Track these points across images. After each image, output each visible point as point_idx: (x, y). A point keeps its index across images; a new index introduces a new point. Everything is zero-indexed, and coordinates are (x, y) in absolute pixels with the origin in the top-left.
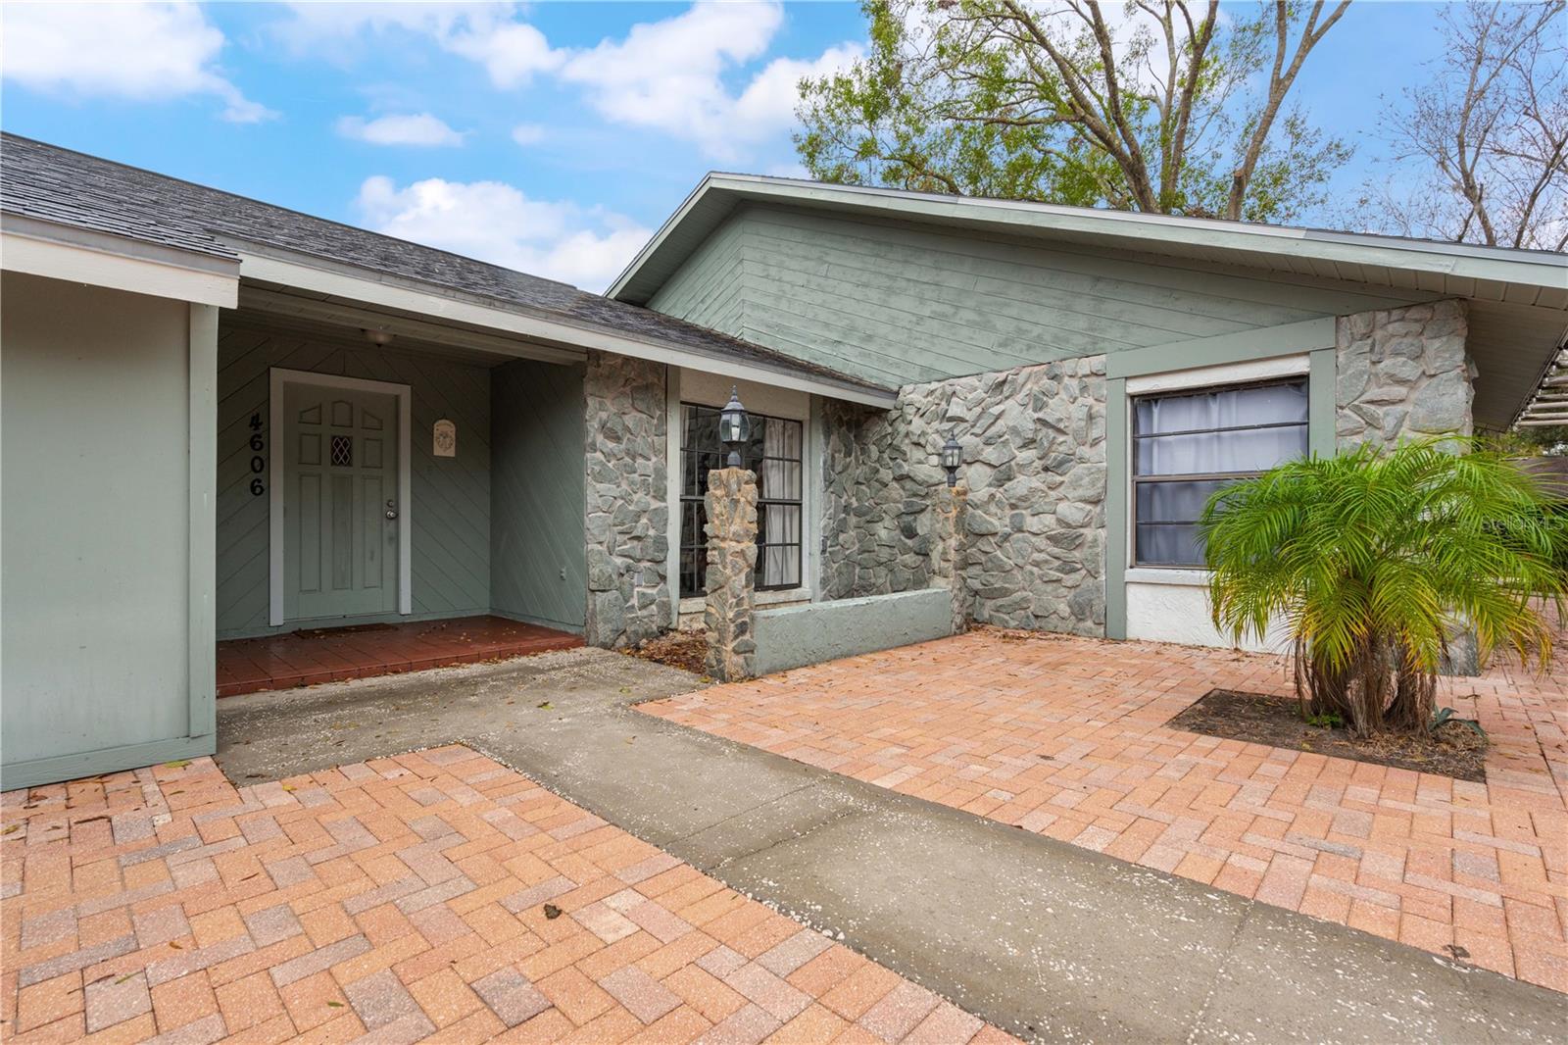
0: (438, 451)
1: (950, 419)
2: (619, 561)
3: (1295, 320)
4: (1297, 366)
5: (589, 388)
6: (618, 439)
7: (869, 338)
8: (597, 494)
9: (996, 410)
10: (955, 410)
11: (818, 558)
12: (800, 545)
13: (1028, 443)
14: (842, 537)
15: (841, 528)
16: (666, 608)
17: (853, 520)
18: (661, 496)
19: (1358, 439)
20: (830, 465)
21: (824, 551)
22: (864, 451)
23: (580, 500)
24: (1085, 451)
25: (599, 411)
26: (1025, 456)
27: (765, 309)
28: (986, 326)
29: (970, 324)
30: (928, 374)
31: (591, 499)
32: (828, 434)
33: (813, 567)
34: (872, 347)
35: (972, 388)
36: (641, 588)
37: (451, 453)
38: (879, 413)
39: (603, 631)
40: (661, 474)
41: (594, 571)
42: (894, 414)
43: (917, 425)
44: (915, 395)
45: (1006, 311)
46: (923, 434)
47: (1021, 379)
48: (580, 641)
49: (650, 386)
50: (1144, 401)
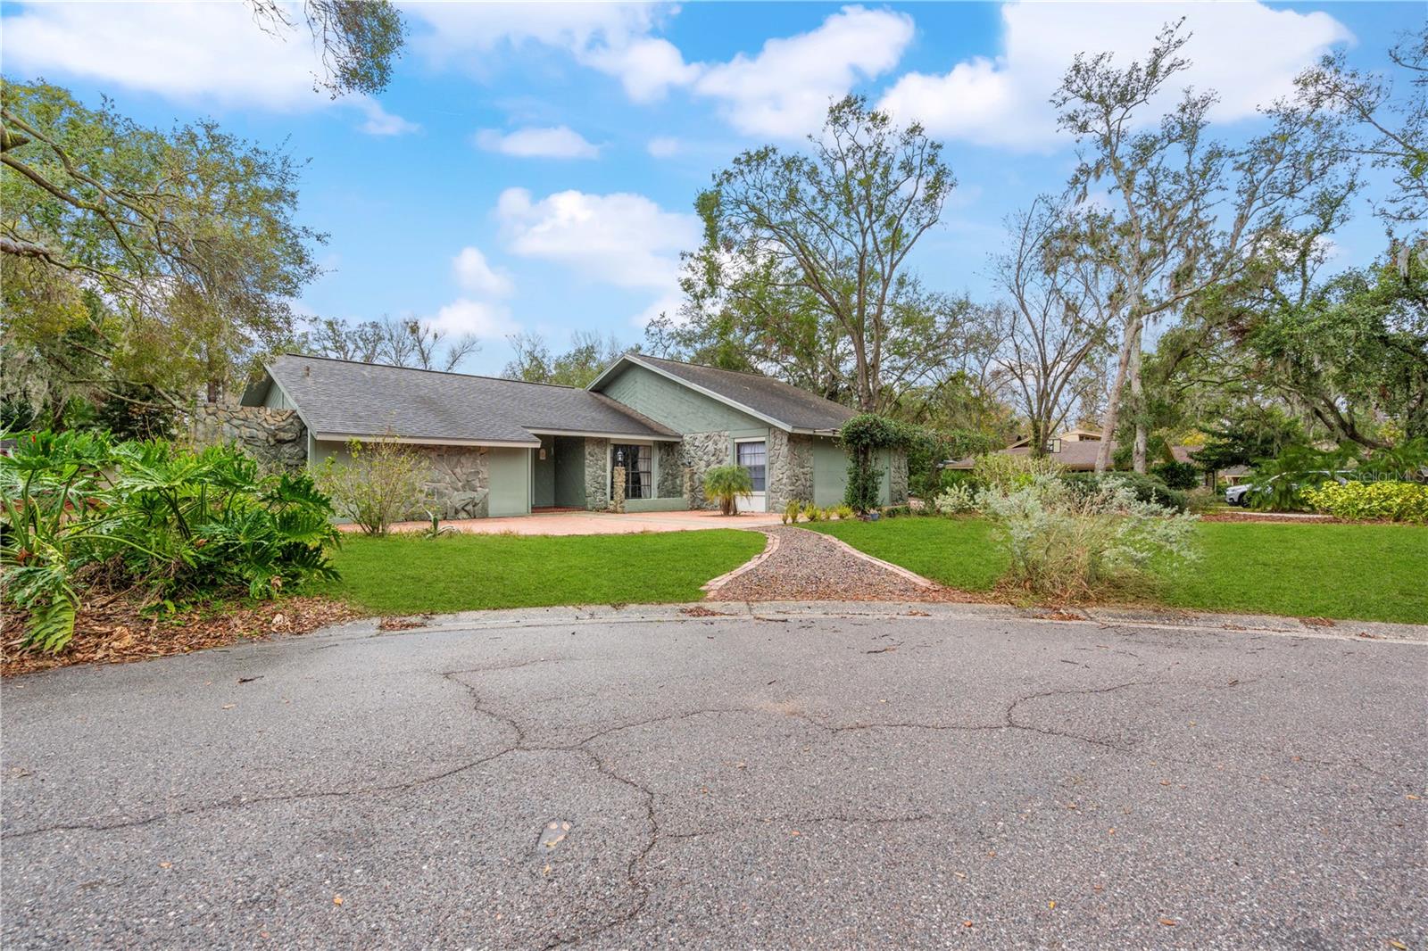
0: (541, 458)
1: (696, 446)
2: (593, 489)
3: (764, 430)
4: (763, 439)
5: (586, 445)
6: (593, 456)
7: (675, 417)
8: (588, 471)
9: (706, 444)
10: (697, 444)
11: (657, 490)
12: (651, 486)
13: (714, 455)
14: (666, 483)
15: (666, 480)
16: (606, 502)
17: (670, 478)
18: (605, 471)
19: (772, 458)
20: (661, 460)
21: (659, 488)
22: (672, 456)
23: (584, 473)
24: (726, 458)
25: (588, 450)
26: (713, 458)
27: (644, 401)
28: (704, 418)
29: (701, 417)
30: (691, 431)
31: (587, 473)
32: (660, 450)
33: (655, 491)
34: (675, 420)
35: (701, 437)
36: (599, 496)
37: (544, 458)
38: (678, 444)
39: (589, 507)
40: (605, 465)
41: (587, 491)
42: (681, 444)
43: (687, 447)
44: (687, 438)
45: (709, 415)
46: (689, 450)
47: (712, 436)
48: (583, 510)
49: (602, 442)
50: (739, 445)
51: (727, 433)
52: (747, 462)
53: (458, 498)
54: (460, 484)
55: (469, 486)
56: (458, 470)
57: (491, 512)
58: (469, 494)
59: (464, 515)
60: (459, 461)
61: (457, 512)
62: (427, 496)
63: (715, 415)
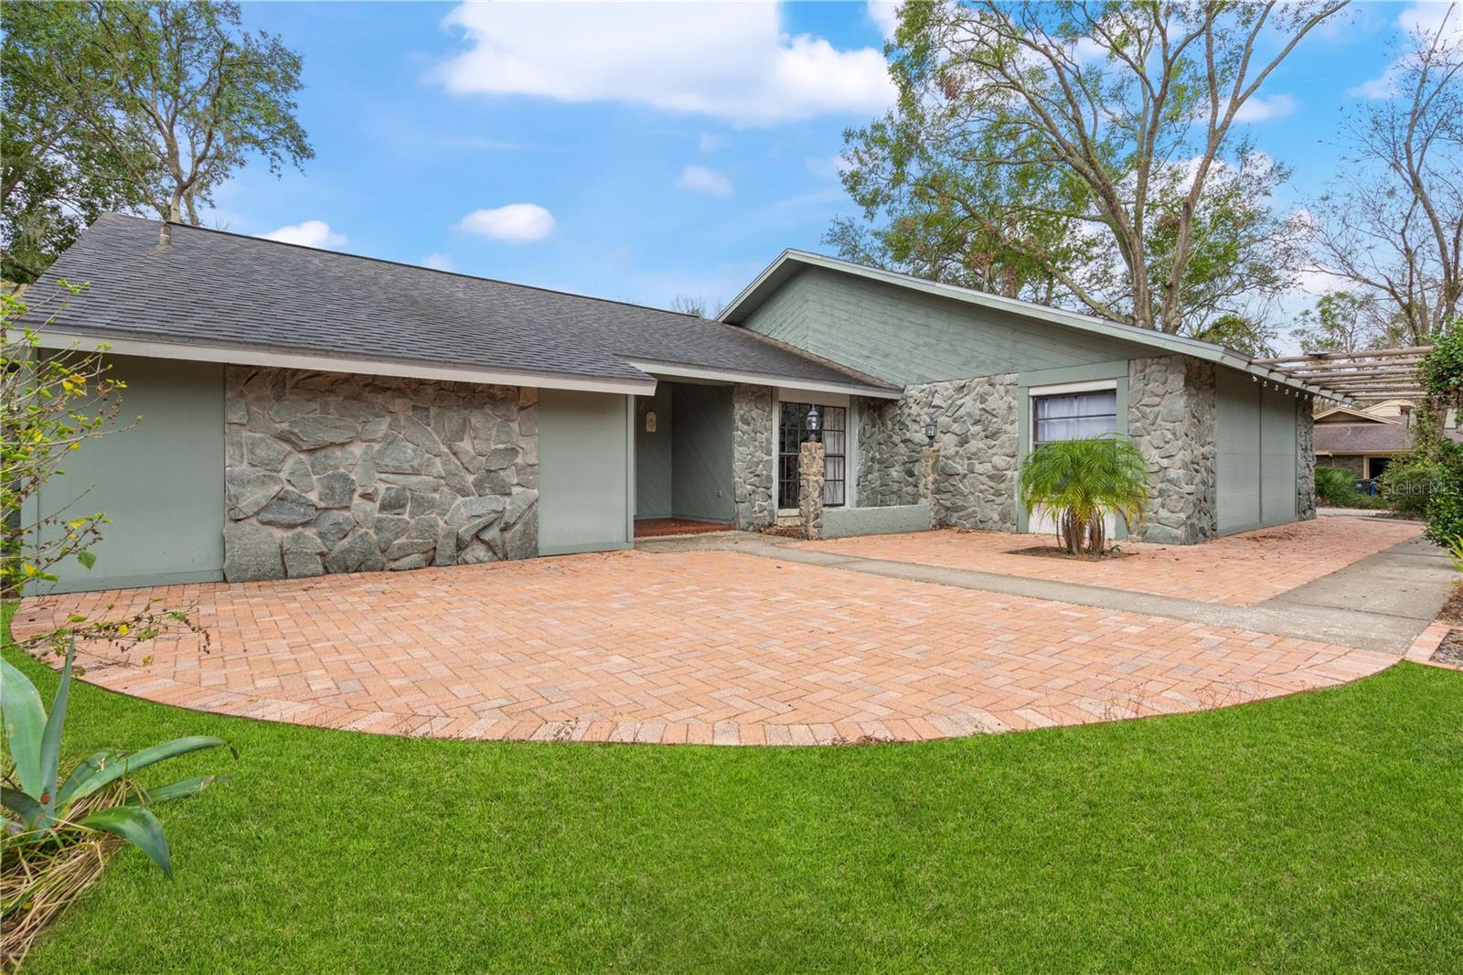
0: (648, 429)
1: (934, 407)
2: (749, 487)
3: (1111, 360)
4: (1111, 385)
5: (735, 399)
6: (749, 424)
7: (887, 356)
8: (740, 453)
9: (959, 402)
10: (936, 402)
11: (855, 489)
12: (844, 481)
13: (977, 422)
14: (870, 477)
15: (869, 471)
16: (772, 513)
17: (876, 466)
18: (769, 454)
19: (1138, 424)
20: (863, 433)
21: (858, 485)
22: (883, 424)
23: (731, 456)
24: (1007, 427)
25: (740, 410)
26: (974, 429)
27: (821, 333)
28: (955, 352)
29: (946, 350)
30: (921, 379)
31: (737, 455)
32: (861, 417)
33: (852, 494)
34: (888, 361)
35: (945, 389)
36: (759, 502)
37: (654, 430)
38: (893, 402)
39: (743, 522)
40: (769, 442)
41: (738, 492)
42: (902, 402)
43: (915, 409)
44: (913, 391)
45: (966, 345)
46: (919, 415)
47: (973, 385)
48: (730, 528)
49: (764, 395)
50: (1040, 400)
51: (1009, 378)
52: (1057, 433)
53: (464, 512)
54: (471, 478)
55: (491, 482)
56: (465, 445)
57: (545, 541)
58: (494, 503)
59: (480, 551)
60: (466, 422)
61: (461, 546)
62: (383, 508)
63: (982, 344)
